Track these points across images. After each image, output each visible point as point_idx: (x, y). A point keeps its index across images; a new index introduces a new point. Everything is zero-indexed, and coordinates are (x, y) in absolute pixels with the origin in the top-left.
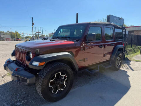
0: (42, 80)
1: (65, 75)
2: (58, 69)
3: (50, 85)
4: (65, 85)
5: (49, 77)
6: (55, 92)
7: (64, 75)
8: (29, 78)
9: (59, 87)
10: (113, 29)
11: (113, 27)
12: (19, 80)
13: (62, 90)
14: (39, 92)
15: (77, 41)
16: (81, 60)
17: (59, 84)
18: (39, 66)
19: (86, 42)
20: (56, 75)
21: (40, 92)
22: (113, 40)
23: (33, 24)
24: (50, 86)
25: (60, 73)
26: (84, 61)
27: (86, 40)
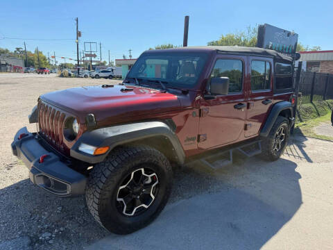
0: (101, 185)
1: (154, 174)
2: (138, 162)
3: (119, 197)
4: (153, 197)
5: (116, 178)
6: (129, 211)
7: (152, 175)
8: (71, 181)
9: (138, 201)
10: (270, 63)
11: (271, 60)
12: (48, 184)
13: (146, 207)
14: (94, 213)
15: (185, 93)
16: (192, 139)
17: (138, 193)
18: (95, 156)
19: (205, 96)
20: (133, 173)
21: (97, 213)
22: (268, 91)
23: (79, 34)
24: (119, 200)
25: (143, 170)
26: (198, 141)
27: (206, 93)
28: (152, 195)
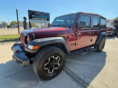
1: (58, 57)
2: (50, 54)
10: (99, 19)
11: (100, 18)
13: (57, 68)
15: (70, 28)
17: (53, 65)
19: (77, 28)
20: (49, 59)
22: (99, 28)
25: (53, 56)
26: (75, 45)
28: (58, 64)
